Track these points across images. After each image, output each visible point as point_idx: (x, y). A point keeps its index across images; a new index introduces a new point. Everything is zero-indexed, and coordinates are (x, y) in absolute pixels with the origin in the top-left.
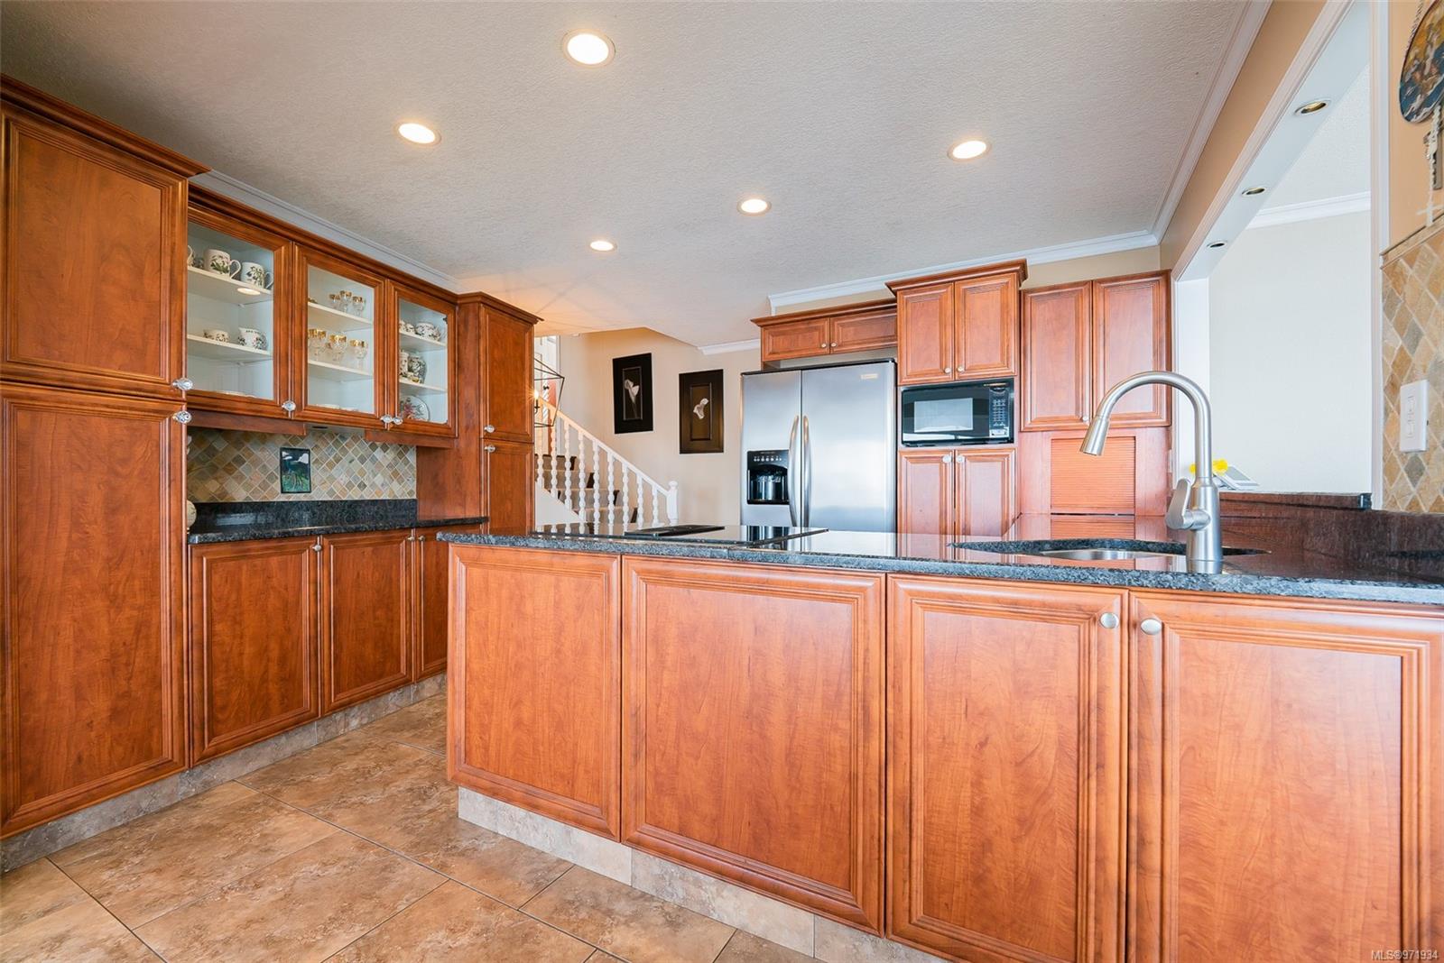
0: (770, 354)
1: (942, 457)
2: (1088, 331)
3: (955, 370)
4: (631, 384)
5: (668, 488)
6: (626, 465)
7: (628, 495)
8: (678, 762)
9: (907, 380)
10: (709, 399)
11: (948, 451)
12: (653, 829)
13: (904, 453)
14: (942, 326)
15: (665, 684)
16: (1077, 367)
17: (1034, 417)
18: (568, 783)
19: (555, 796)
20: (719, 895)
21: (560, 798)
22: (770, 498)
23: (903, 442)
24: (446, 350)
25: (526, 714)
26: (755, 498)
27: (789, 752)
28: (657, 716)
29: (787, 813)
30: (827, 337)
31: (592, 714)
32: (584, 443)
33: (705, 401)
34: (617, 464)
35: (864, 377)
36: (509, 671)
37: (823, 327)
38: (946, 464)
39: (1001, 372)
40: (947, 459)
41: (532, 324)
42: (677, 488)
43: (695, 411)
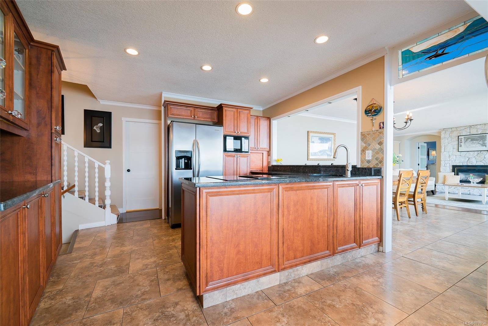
0: (171, 114)
3: (238, 132)
5: (105, 164)
6: (77, 152)
8: (293, 240)
9: (226, 133)
12: (288, 262)
14: (234, 119)
15: (290, 219)
18: (260, 264)
19: (255, 271)
20: (302, 270)
21: (257, 270)
22: (183, 167)
25: (241, 248)
27: (318, 225)
28: (288, 229)
29: (317, 240)
30: (193, 114)
31: (268, 237)
33: (101, 125)
36: (234, 234)
37: (192, 110)
38: (235, 158)
39: (247, 135)
41: (62, 70)
42: (109, 163)
43: (95, 128)
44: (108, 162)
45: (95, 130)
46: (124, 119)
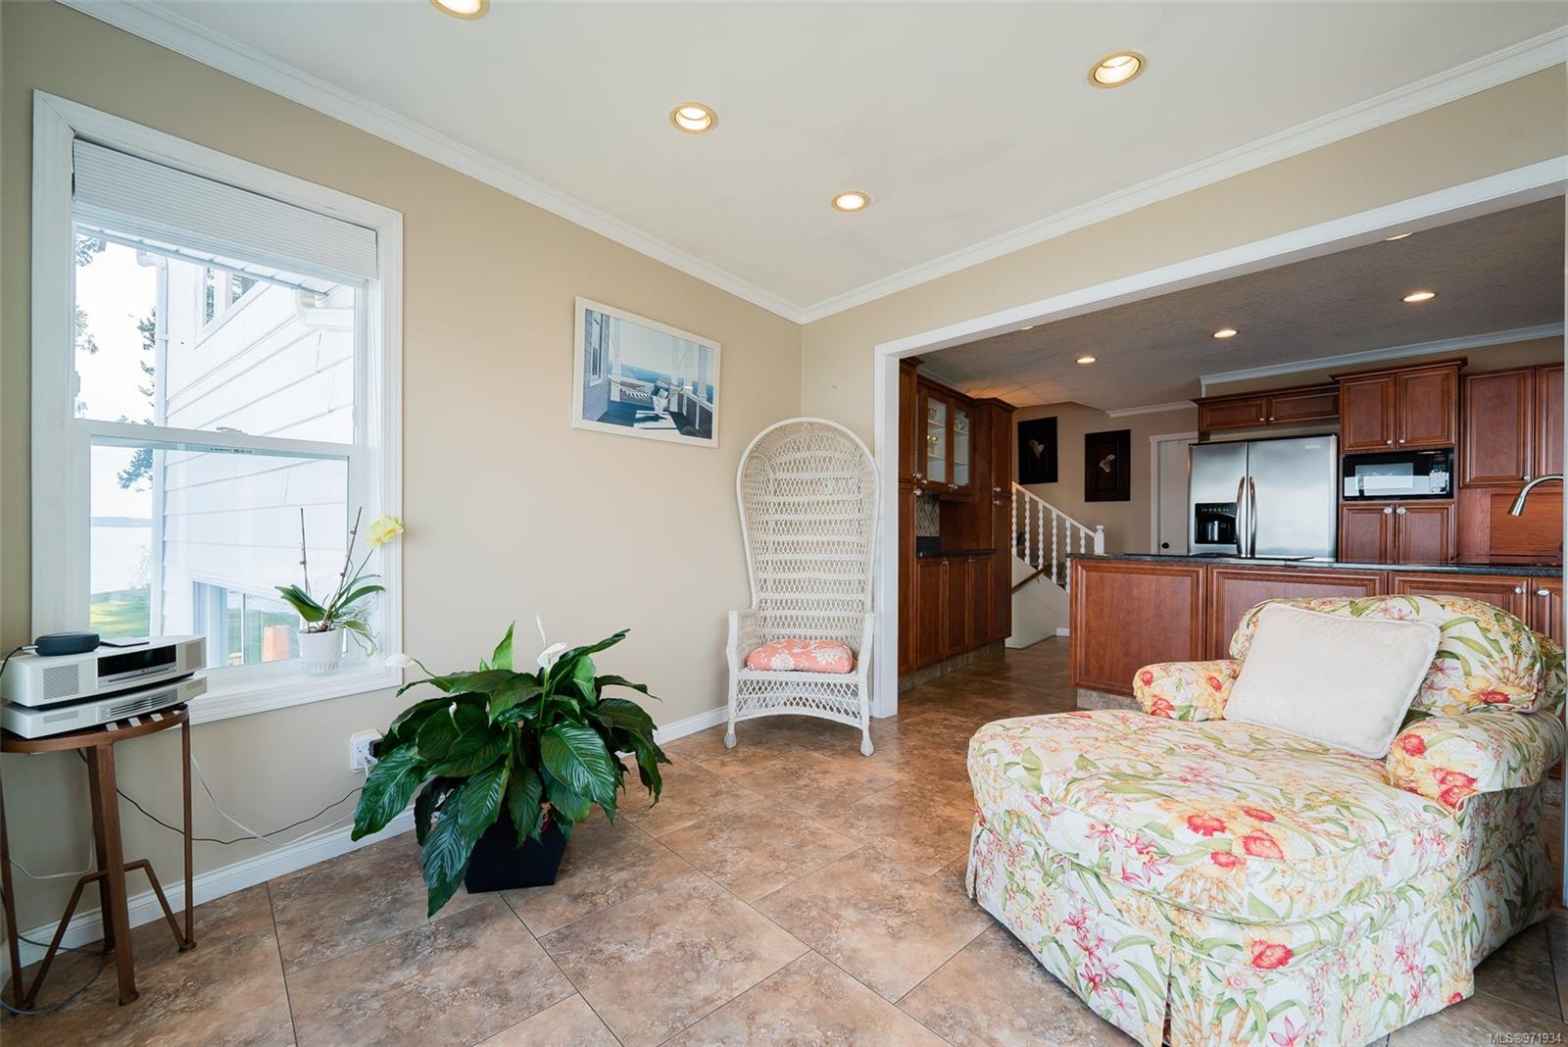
0: (1208, 426)
1: (1383, 509)
2: (1530, 407)
3: (1396, 442)
4: (1036, 444)
5: (1095, 531)
6: (1055, 513)
7: (1057, 536)
9: (1348, 450)
10: (1116, 455)
11: (1388, 505)
13: (1346, 505)
14: (1385, 407)
16: (1518, 436)
17: (1473, 477)
22: (1216, 539)
23: (1344, 497)
24: (967, 437)
26: (1202, 537)
30: (1264, 412)
32: (1017, 495)
33: (1111, 457)
34: (1047, 512)
35: (1307, 447)
37: (1261, 404)
38: (1386, 515)
39: (1441, 443)
40: (1388, 511)
41: (1011, 412)
42: (1103, 530)
43: (1101, 465)
44: (1100, 527)
45: (1102, 468)
46: (1153, 440)
